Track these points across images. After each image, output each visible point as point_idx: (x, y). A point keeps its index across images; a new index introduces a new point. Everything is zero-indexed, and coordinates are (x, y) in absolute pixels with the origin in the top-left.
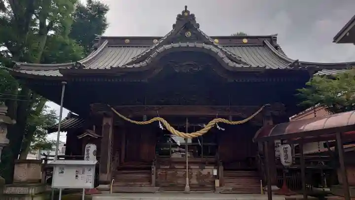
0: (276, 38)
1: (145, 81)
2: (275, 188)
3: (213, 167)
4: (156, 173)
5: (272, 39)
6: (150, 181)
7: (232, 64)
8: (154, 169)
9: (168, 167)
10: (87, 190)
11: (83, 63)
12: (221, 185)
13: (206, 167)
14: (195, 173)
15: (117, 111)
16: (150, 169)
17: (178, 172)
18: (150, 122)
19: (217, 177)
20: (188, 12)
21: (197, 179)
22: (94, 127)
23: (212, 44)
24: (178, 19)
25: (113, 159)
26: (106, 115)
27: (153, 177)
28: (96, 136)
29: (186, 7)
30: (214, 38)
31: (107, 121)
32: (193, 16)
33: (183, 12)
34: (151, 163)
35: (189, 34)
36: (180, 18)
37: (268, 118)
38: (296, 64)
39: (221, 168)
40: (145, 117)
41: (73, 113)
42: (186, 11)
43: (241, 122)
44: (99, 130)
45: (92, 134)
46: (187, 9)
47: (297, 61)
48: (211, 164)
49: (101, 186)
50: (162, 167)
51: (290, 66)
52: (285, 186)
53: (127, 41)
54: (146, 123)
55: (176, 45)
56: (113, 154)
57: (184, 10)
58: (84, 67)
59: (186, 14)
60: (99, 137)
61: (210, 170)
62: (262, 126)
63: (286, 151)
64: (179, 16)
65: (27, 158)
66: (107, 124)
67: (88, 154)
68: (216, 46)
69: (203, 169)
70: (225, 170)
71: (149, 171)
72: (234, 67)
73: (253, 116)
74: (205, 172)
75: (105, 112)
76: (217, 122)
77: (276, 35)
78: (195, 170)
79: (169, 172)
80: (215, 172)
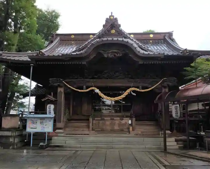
0: (172, 33)
1: (84, 63)
2: (168, 132)
3: (128, 119)
4: (93, 123)
5: (170, 34)
6: (88, 127)
7: (142, 51)
8: (91, 119)
9: (100, 119)
10: (49, 133)
11: (44, 52)
12: (133, 130)
13: (124, 119)
14: (117, 122)
15: (67, 83)
16: (88, 120)
17: (106, 122)
18: (88, 90)
19: (131, 125)
20: (113, 16)
21: (119, 127)
22: (52, 93)
23: (129, 38)
24: (106, 21)
25: (65, 114)
26: (61, 87)
27: (91, 124)
28: (54, 99)
29: (112, 13)
30: (130, 34)
32: (116, 19)
33: (110, 17)
34: (89, 116)
35: (113, 31)
36: (107, 20)
37: (165, 87)
39: (134, 119)
40: (85, 87)
41: (39, 85)
42: (112, 16)
43: (147, 90)
44: (55, 95)
45: (51, 97)
46: (112, 15)
47: (186, 50)
48: (127, 117)
49: (57, 131)
50: (96, 119)
51: (181, 53)
52: (175, 131)
53: (73, 36)
54: (85, 91)
55: (105, 39)
56: (65, 110)
58: (45, 54)
59: (112, 18)
61: (127, 121)
62: (161, 93)
63: (176, 109)
64: (107, 19)
65: (10, 113)
66: (61, 91)
67: (50, 111)
68: (132, 40)
69: (122, 120)
70: (136, 120)
71: (88, 121)
72: (144, 54)
73: (155, 86)
74: (123, 122)
75: (59, 84)
76: (132, 90)
77: (173, 32)
78: (117, 121)
79: (101, 122)
80: (130, 122)
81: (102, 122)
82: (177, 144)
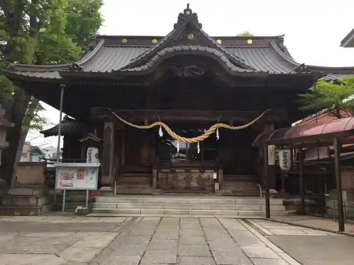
0: (283, 38)
1: (146, 84)
2: (273, 191)
3: (213, 171)
4: (157, 177)
5: (279, 40)
6: (151, 183)
7: (235, 69)
8: (155, 171)
9: (169, 171)
10: (90, 191)
11: (81, 65)
12: (220, 189)
13: (206, 171)
14: (195, 176)
16: (151, 172)
17: (179, 176)
18: (151, 126)
19: (216, 180)
20: (190, 11)
21: (197, 182)
22: (95, 131)
23: (215, 46)
24: (179, 18)
25: (114, 162)
26: (107, 120)
27: (155, 179)
28: (98, 139)
29: (188, 5)
30: (216, 38)
31: (109, 125)
32: (195, 15)
33: (185, 11)
34: (151, 167)
35: (191, 37)
36: (181, 17)
37: (269, 123)
38: (302, 68)
39: (221, 171)
40: (146, 121)
41: (69, 117)
42: (188, 9)
43: (242, 127)
44: (101, 134)
45: (94, 137)
46: (190, 8)
47: (303, 65)
48: (210, 168)
49: (103, 188)
50: (163, 170)
51: (296, 70)
52: (283, 190)
53: (125, 41)
54: (147, 127)
55: (178, 48)
56: (114, 158)
57: (186, 8)
58: (82, 69)
59: (188, 13)
60: (100, 141)
61: (210, 174)
62: (262, 131)
63: (285, 156)
64: (181, 15)
66: (109, 127)
67: (90, 157)
68: (219, 49)
69: (203, 172)
70: (224, 173)
71: (150, 174)
72: (237, 72)
73: (254, 121)
74: (205, 175)
75: (106, 116)
76: (219, 127)
77: (283, 35)
78: (195, 174)
79: (170, 176)
80: (215, 176)
81: (173, 176)
82: (286, 209)
